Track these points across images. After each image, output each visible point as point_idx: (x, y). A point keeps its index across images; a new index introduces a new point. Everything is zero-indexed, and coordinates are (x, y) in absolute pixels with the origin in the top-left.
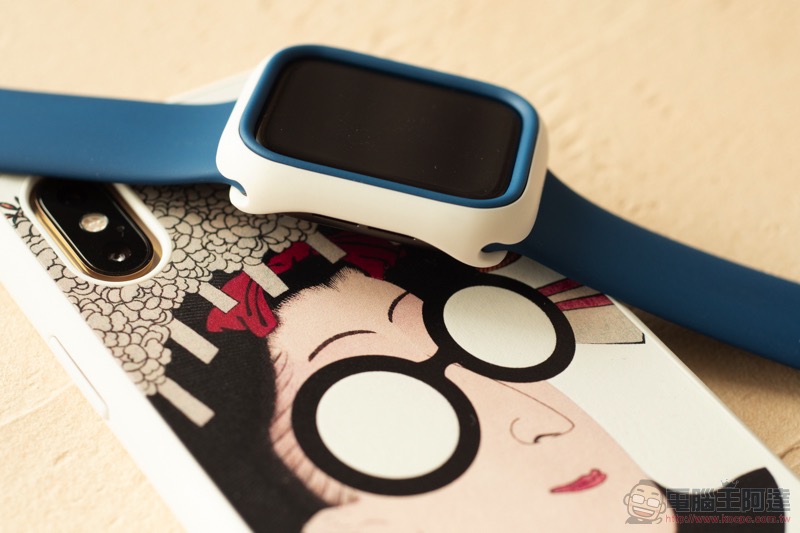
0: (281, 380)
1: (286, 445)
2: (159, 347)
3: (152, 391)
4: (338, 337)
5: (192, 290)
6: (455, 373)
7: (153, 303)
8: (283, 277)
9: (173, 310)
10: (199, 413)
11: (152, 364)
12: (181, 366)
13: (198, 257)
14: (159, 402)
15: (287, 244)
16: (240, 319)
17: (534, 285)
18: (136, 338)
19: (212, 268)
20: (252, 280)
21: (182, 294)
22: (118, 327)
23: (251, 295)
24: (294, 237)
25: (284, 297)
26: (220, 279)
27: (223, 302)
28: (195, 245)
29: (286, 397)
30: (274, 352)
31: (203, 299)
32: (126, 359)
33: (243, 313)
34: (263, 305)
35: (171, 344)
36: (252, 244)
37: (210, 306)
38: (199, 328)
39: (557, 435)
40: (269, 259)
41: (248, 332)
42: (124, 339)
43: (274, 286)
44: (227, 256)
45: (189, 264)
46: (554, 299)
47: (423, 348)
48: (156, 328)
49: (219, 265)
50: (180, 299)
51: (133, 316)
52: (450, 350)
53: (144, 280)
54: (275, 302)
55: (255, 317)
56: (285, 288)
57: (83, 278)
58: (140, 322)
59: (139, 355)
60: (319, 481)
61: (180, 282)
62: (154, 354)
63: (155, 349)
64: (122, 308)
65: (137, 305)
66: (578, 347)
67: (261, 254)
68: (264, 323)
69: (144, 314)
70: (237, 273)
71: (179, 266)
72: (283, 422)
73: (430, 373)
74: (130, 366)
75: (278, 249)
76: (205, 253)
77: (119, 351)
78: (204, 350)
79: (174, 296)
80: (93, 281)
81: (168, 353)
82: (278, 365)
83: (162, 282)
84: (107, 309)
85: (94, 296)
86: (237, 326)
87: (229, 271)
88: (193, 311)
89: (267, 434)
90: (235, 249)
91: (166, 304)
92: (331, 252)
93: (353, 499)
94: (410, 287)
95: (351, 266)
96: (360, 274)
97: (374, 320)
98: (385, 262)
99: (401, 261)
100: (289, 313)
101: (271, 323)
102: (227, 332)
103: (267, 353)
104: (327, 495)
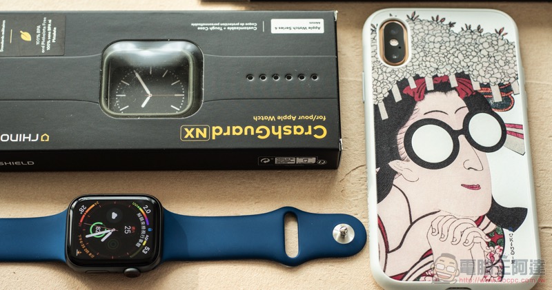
0: (412, 117)
1: (401, 137)
3: (376, 104)
4: (437, 111)
5: (406, 77)
6: (462, 138)
7: (393, 76)
8: (435, 85)
9: (397, 81)
10: (384, 115)
11: (381, 95)
12: (389, 100)
14: (376, 108)
15: (443, 75)
16: (414, 93)
17: (505, 121)
18: (382, 85)
19: (417, 73)
20: (425, 82)
21: (403, 77)
22: (379, 80)
23: (422, 87)
24: (446, 74)
25: (431, 91)
26: (417, 78)
27: (413, 85)
28: (417, 63)
29: (410, 122)
30: (416, 107)
31: (408, 82)
32: (375, 91)
33: (416, 92)
34: (423, 91)
35: (390, 92)
36: (433, 70)
37: (408, 85)
38: (401, 90)
39: (476, 170)
40: (435, 77)
41: (413, 98)
42: (379, 84)
43: (430, 86)
44: (424, 71)
45: (411, 68)
46: (508, 129)
47: (457, 125)
48: (389, 85)
49: (419, 73)
50: (401, 79)
51: (386, 78)
52: (465, 131)
53: (395, 68)
54: (427, 92)
55: (418, 94)
56: (433, 89)
57: (380, 59)
58: (386, 81)
59: (379, 91)
60: (402, 151)
61: (405, 73)
62: (384, 93)
63: (385, 91)
64: (384, 74)
65: (389, 75)
67: (433, 74)
68: (419, 97)
69: (389, 79)
70: (423, 78)
71: (408, 68)
72: (404, 130)
73: (454, 134)
74: (375, 93)
75: (439, 75)
76: (418, 67)
77: (375, 87)
78: (398, 97)
79: (401, 77)
80: (382, 61)
81: (388, 93)
82: (414, 112)
83: (400, 71)
84: (380, 72)
85: (379, 67)
86: (411, 95)
87: (421, 76)
88: (403, 84)
89: (398, 131)
90: (427, 70)
91: (397, 78)
92: (454, 83)
93: (408, 161)
94: (468, 106)
95: (456, 90)
96: (457, 95)
97: (451, 111)
98: (467, 94)
99: (472, 95)
100: (428, 97)
101: (421, 98)
102: (408, 95)
103: (414, 107)
104: (402, 157)
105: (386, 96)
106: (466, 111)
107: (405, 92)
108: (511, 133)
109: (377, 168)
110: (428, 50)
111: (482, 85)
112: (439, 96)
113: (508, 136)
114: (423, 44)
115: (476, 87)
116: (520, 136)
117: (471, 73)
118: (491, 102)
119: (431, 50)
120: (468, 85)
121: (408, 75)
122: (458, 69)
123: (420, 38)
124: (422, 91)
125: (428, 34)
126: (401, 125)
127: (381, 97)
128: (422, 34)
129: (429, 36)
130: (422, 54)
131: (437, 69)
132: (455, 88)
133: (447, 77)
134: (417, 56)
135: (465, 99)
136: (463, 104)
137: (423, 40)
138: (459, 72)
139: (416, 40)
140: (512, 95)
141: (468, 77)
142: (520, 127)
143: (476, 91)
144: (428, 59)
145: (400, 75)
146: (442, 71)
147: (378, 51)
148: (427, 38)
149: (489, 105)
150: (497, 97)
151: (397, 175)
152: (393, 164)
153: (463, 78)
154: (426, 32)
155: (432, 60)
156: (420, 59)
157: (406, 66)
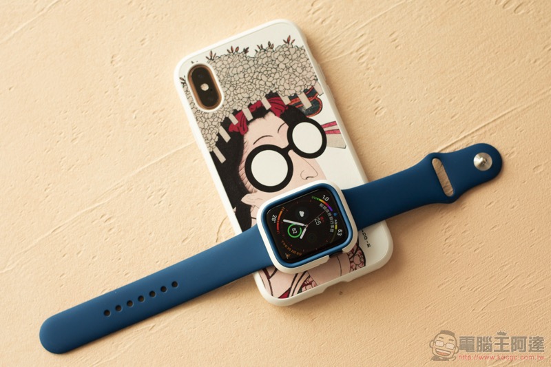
0: (245, 150)
1: (242, 172)
2: (215, 135)
3: (211, 150)
4: (262, 137)
5: (227, 116)
6: (291, 153)
7: (216, 119)
8: (252, 113)
9: (221, 123)
10: (222, 159)
11: (213, 141)
12: (220, 143)
13: (231, 103)
14: (213, 154)
15: (255, 101)
16: (238, 128)
17: (321, 123)
18: (210, 132)
20: (243, 114)
21: (224, 117)
22: (206, 127)
23: (242, 120)
24: (258, 99)
25: (252, 121)
26: (236, 113)
27: (235, 121)
28: (231, 99)
29: (245, 156)
30: (245, 140)
31: (229, 120)
32: (206, 139)
33: (239, 126)
35: (219, 135)
36: (246, 100)
37: (231, 122)
38: (227, 130)
39: (312, 177)
40: (250, 106)
41: (239, 133)
42: (207, 132)
43: (249, 116)
44: (239, 104)
45: (228, 106)
46: (325, 129)
47: (284, 144)
48: (216, 128)
49: (235, 107)
50: (223, 119)
51: (210, 124)
52: (292, 146)
53: (215, 110)
54: (248, 123)
55: (242, 128)
56: (252, 118)
57: (199, 108)
58: (212, 126)
59: (210, 138)
60: (248, 184)
61: (224, 113)
62: (214, 138)
64: (208, 120)
65: (211, 120)
66: (327, 147)
67: (247, 104)
68: (244, 130)
69: (214, 123)
70: (241, 111)
71: (225, 107)
72: (243, 165)
73: (284, 152)
74: (207, 141)
75: (253, 103)
76: (232, 102)
77: (205, 136)
78: (227, 138)
80: (202, 109)
81: (217, 137)
82: (245, 145)
83: (220, 112)
84: (204, 120)
85: (201, 115)
86: (237, 131)
87: (238, 110)
88: (226, 124)
89: (238, 168)
90: (241, 102)
91: (220, 120)
92: (267, 105)
93: (256, 192)
94: (286, 121)
95: (272, 111)
96: (273, 115)
97: (274, 132)
98: (282, 111)
99: (286, 111)
100: (251, 127)
101: (246, 130)
102: (234, 132)
103: (243, 141)
104: (250, 190)
105: (217, 140)
106: (286, 127)
107: (230, 130)
108: (330, 132)
109: (233, 208)
110: (235, 83)
111: (291, 98)
112: (259, 121)
113: (327, 136)
114: (229, 79)
115: (286, 101)
116: (336, 132)
117: (277, 90)
118: (303, 110)
119: (238, 82)
120: (279, 102)
121: (228, 113)
122: (266, 91)
123: (224, 74)
124: (244, 124)
125: (230, 68)
126: (239, 162)
127: (213, 143)
128: (225, 70)
129: (231, 69)
130: (232, 89)
131: (249, 98)
132: (270, 110)
133: (259, 102)
134: (228, 92)
135: (282, 117)
136: (282, 121)
137: (228, 74)
138: (268, 93)
139: (222, 78)
140: (318, 97)
141: (276, 95)
142: (334, 123)
143: (288, 105)
144: (238, 91)
145: (221, 117)
146: (254, 97)
147: (195, 101)
148: (230, 72)
149: (302, 113)
150: (307, 104)
151: (252, 208)
152: (246, 200)
153: (273, 97)
154: (228, 66)
155: (242, 91)
156: (232, 94)
157: (223, 105)
